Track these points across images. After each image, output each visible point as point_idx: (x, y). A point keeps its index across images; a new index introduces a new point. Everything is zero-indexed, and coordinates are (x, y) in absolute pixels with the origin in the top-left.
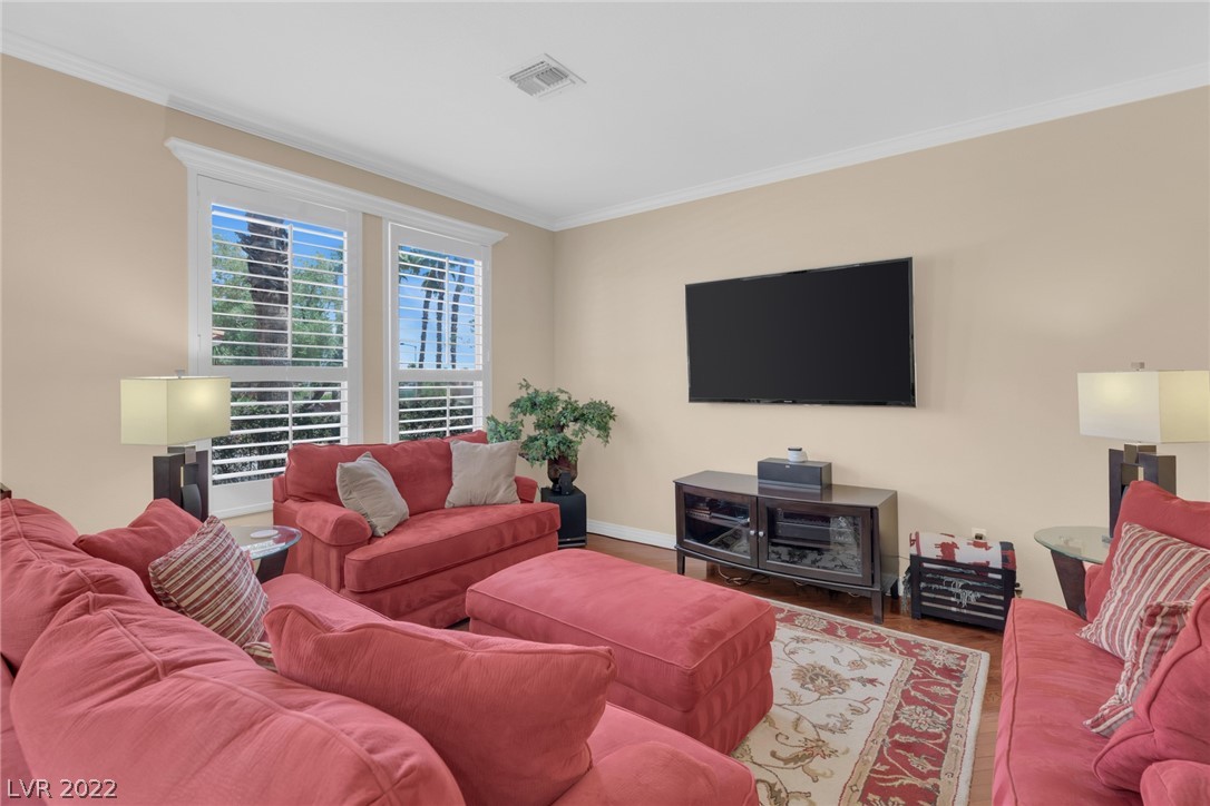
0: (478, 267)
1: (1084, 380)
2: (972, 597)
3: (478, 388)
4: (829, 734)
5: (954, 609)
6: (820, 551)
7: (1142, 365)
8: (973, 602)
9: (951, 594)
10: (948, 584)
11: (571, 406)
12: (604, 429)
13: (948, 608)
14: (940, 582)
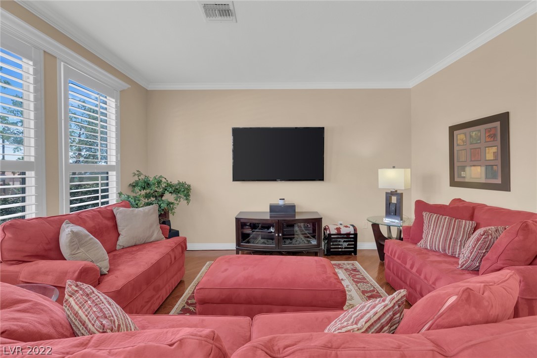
1: (380, 171)
2: (345, 244)
4: (350, 301)
5: (340, 250)
6: (291, 239)
7: (394, 167)
8: (346, 246)
9: (340, 245)
10: (339, 241)
11: (169, 185)
12: (187, 196)
13: (338, 250)
14: (336, 241)
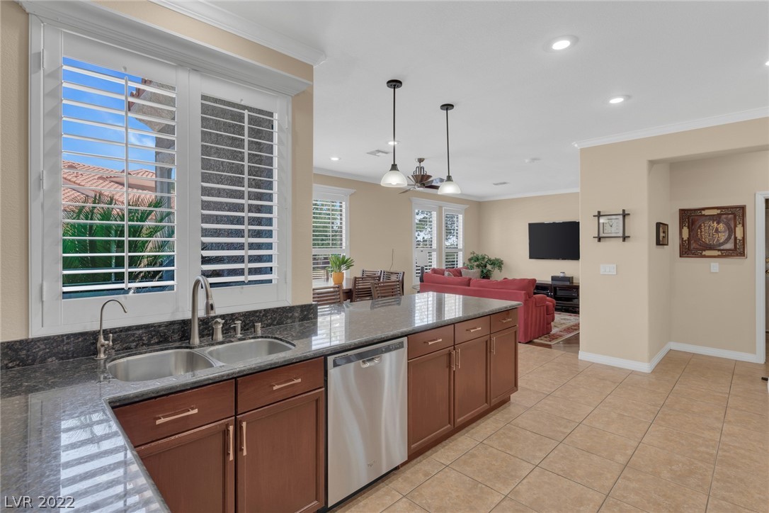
0: (461, 217)
3: (461, 254)
12: (500, 267)
